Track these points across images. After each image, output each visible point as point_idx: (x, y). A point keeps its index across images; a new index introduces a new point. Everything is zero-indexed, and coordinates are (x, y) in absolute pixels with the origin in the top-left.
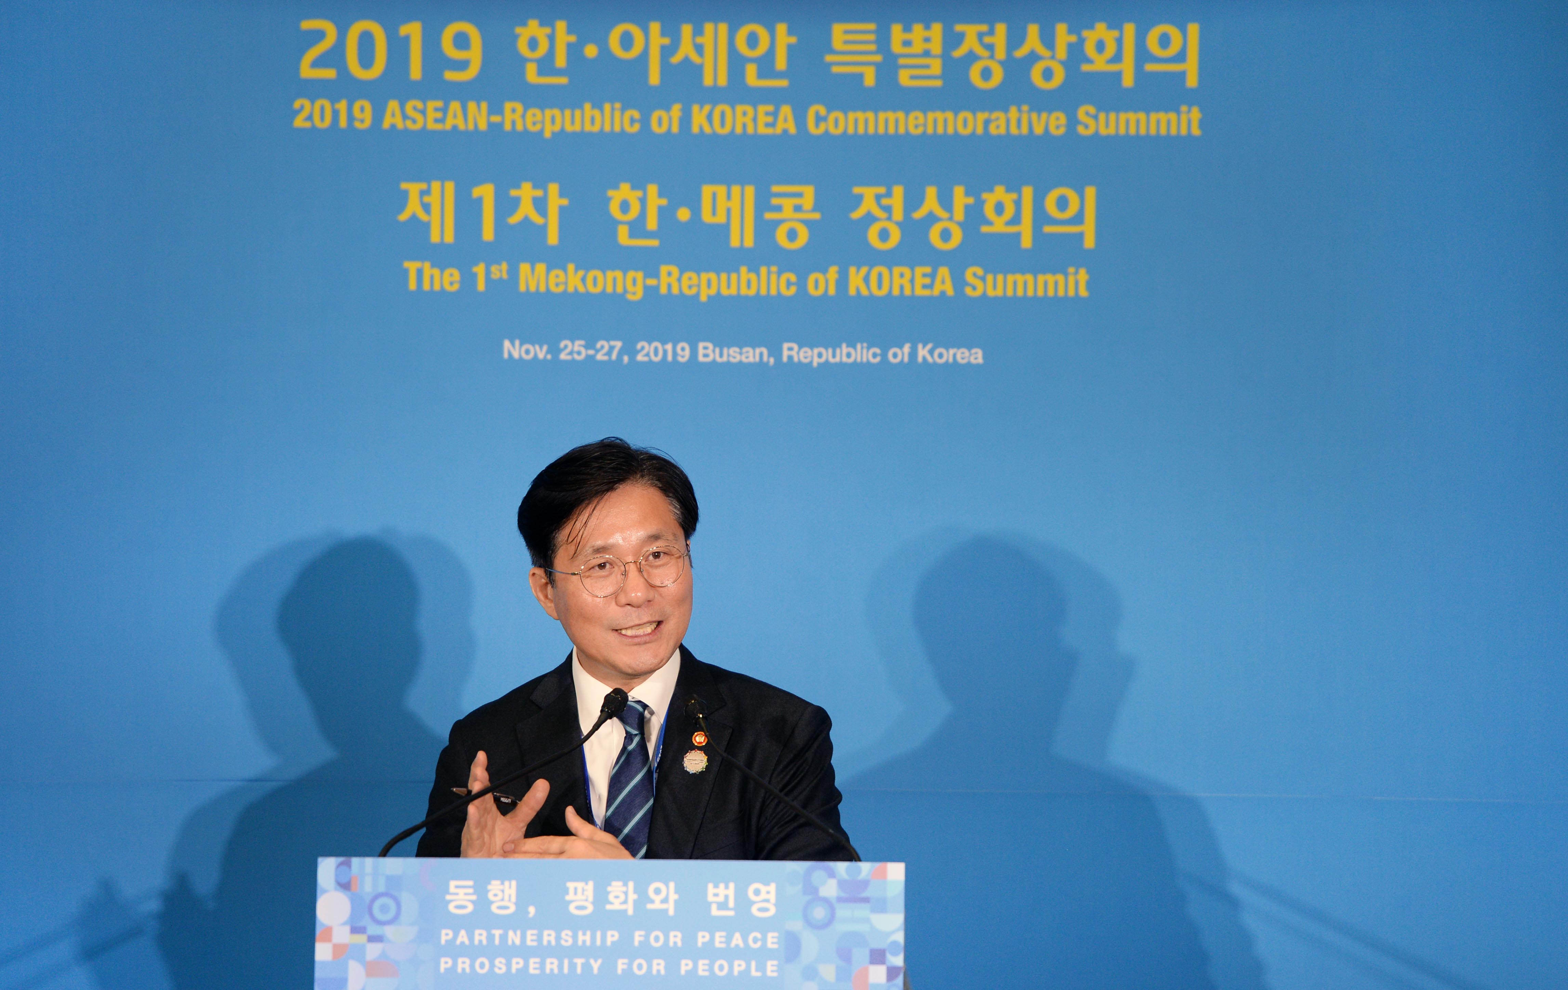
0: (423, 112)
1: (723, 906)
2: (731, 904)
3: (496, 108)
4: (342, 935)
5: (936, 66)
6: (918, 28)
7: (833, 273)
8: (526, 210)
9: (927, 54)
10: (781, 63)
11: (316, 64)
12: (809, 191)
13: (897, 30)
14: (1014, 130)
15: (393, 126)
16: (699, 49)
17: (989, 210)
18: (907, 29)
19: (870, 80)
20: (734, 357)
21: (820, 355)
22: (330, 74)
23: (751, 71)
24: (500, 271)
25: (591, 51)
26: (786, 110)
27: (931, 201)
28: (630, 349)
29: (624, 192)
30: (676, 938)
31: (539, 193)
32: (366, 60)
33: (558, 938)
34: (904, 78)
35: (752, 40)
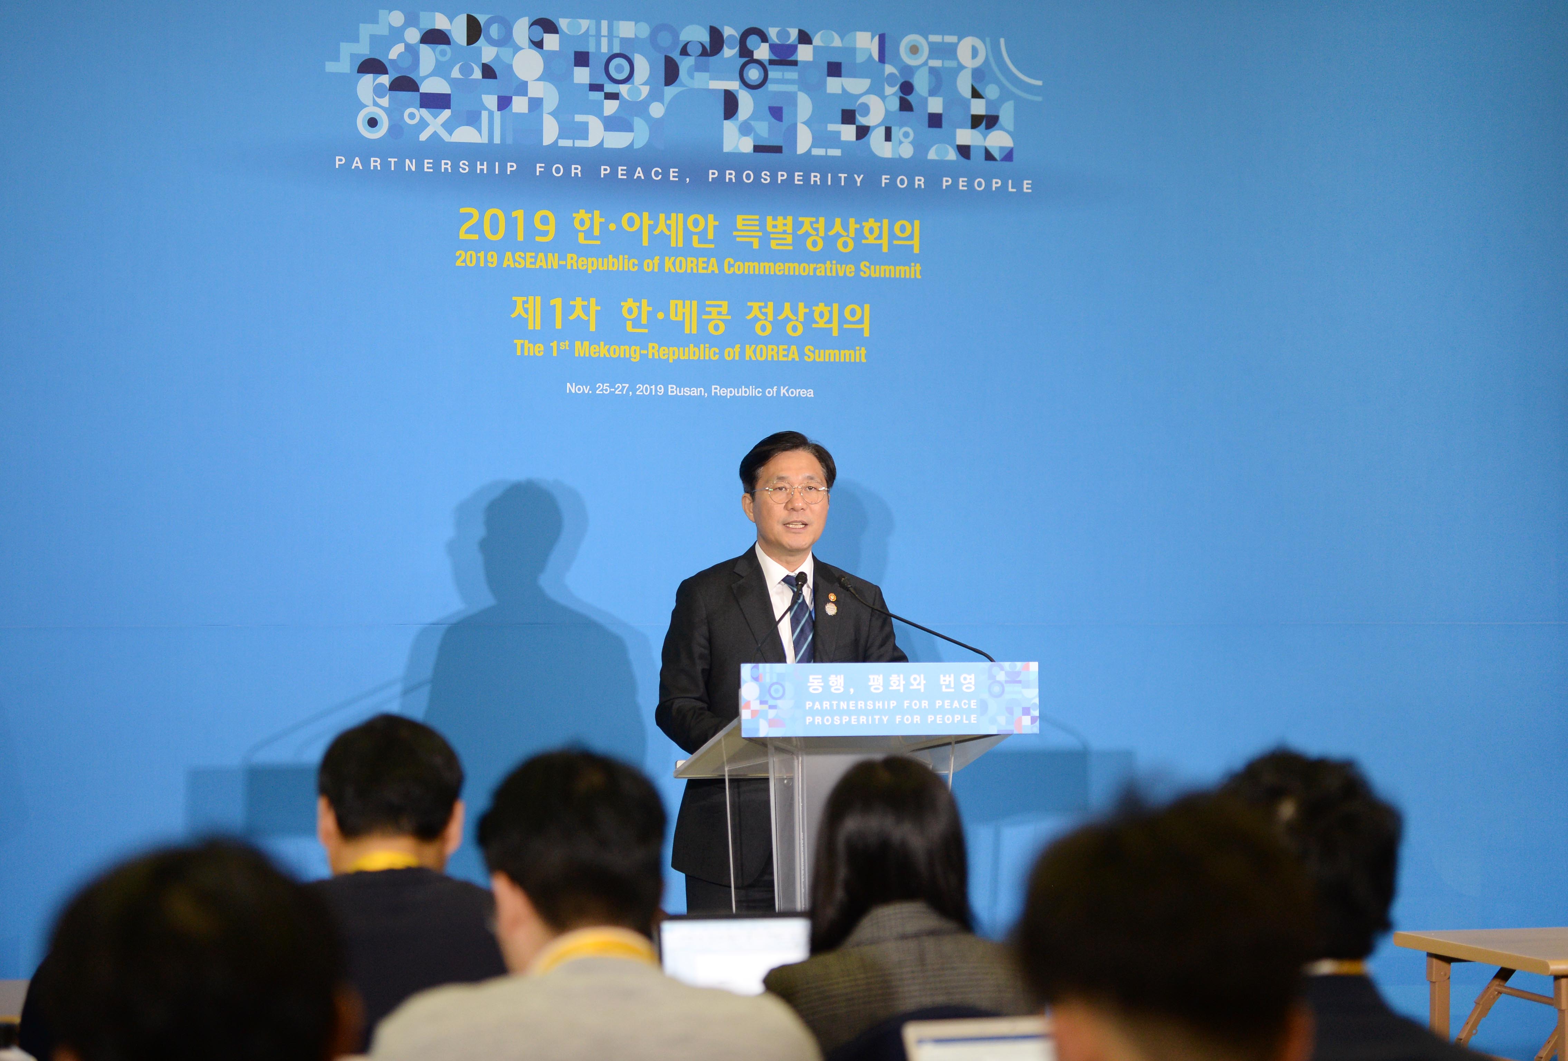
0: (524, 258)
1: (948, 686)
2: (952, 685)
3: (562, 257)
4: (755, 705)
5: (789, 239)
6: (780, 218)
7: (737, 348)
8: (579, 312)
9: (785, 232)
10: (711, 236)
11: (467, 232)
12: (725, 304)
13: (769, 219)
14: (829, 274)
15: (508, 266)
16: (669, 227)
17: (816, 316)
18: (775, 219)
19: (756, 246)
20: (687, 393)
21: (731, 392)
22: (475, 237)
23: (695, 238)
24: (565, 345)
25: (612, 227)
26: (713, 260)
27: (787, 311)
28: (633, 388)
29: (630, 303)
30: (925, 704)
31: (586, 303)
32: (495, 230)
34: (773, 245)
35: (696, 223)
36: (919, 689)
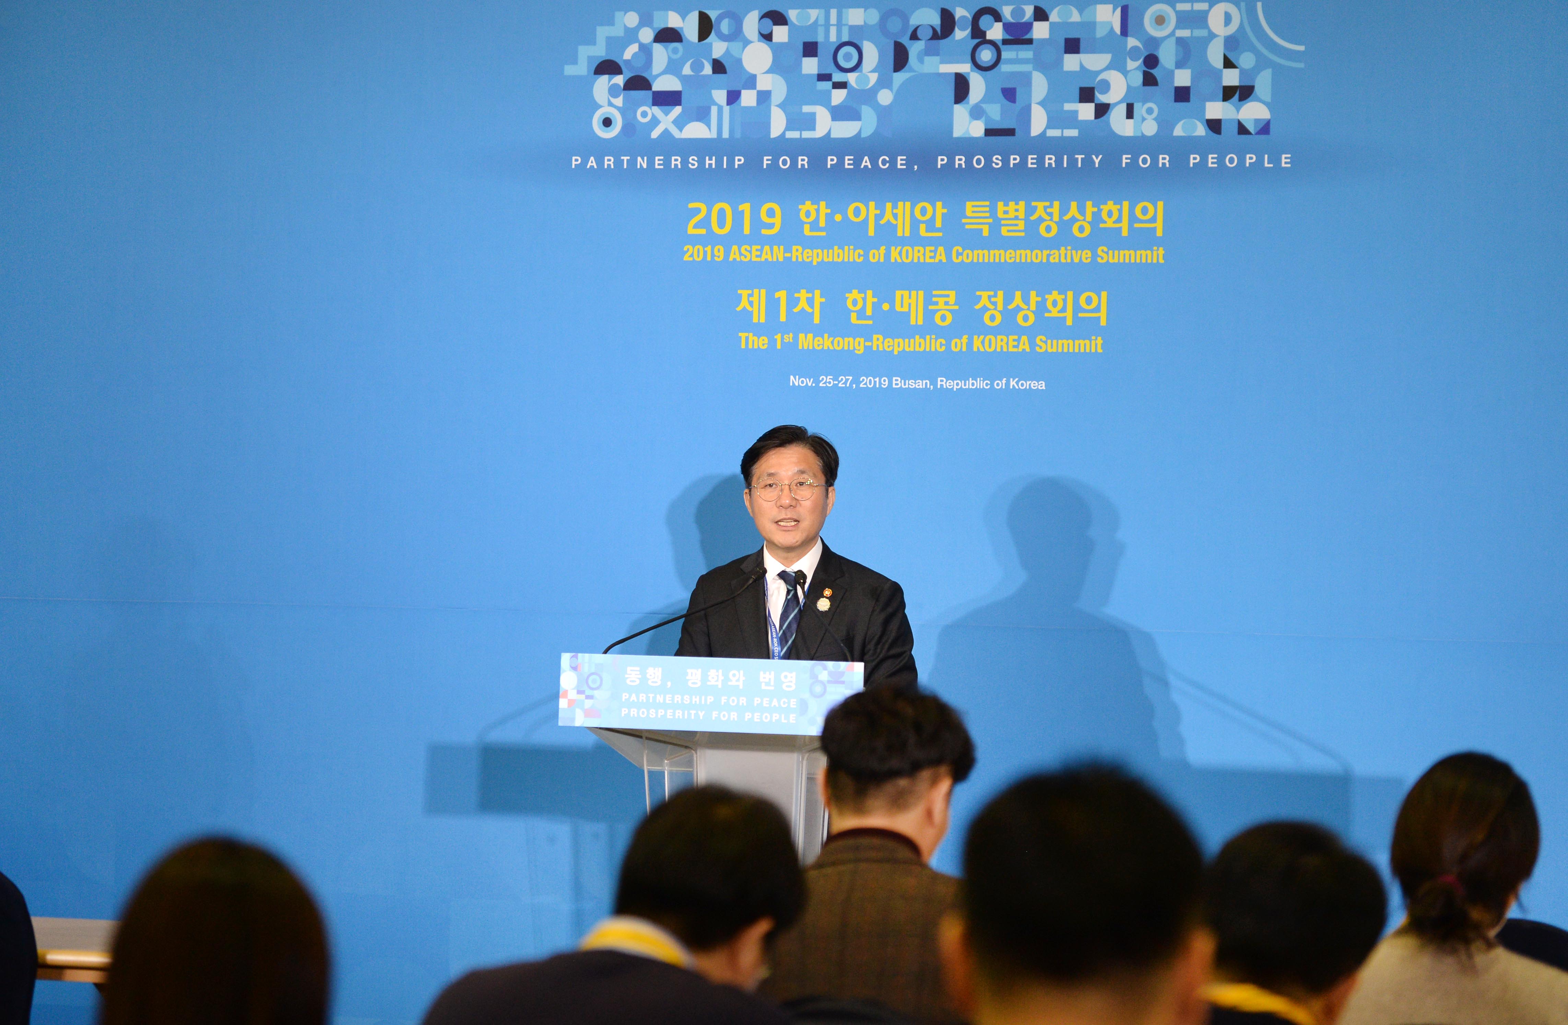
0: (750, 252)
1: (768, 684)
2: (772, 683)
3: (788, 250)
4: (573, 695)
5: (1021, 225)
6: (1012, 204)
7: (965, 339)
8: (803, 304)
9: (1016, 218)
10: (939, 224)
11: (696, 226)
12: (952, 294)
13: (1000, 204)
14: (1063, 260)
15: (735, 259)
16: (895, 216)
17: (1049, 305)
18: (1006, 205)
19: (986, 233)
20: (912, 385)
21: (958, 384)
22: (703, 231)
23: (923, 227)
24: (789, 338)
25: (838, 218)
26: (941, 249)
27: (1018, 299)
28: (856, 381)
29: (855, 294)
30: (743, 701)
31: (810, 295)
32: (721, 225)
33: (682, 699)
34: (1004, 231)
35: (924, 211)
36: (738, 686)
